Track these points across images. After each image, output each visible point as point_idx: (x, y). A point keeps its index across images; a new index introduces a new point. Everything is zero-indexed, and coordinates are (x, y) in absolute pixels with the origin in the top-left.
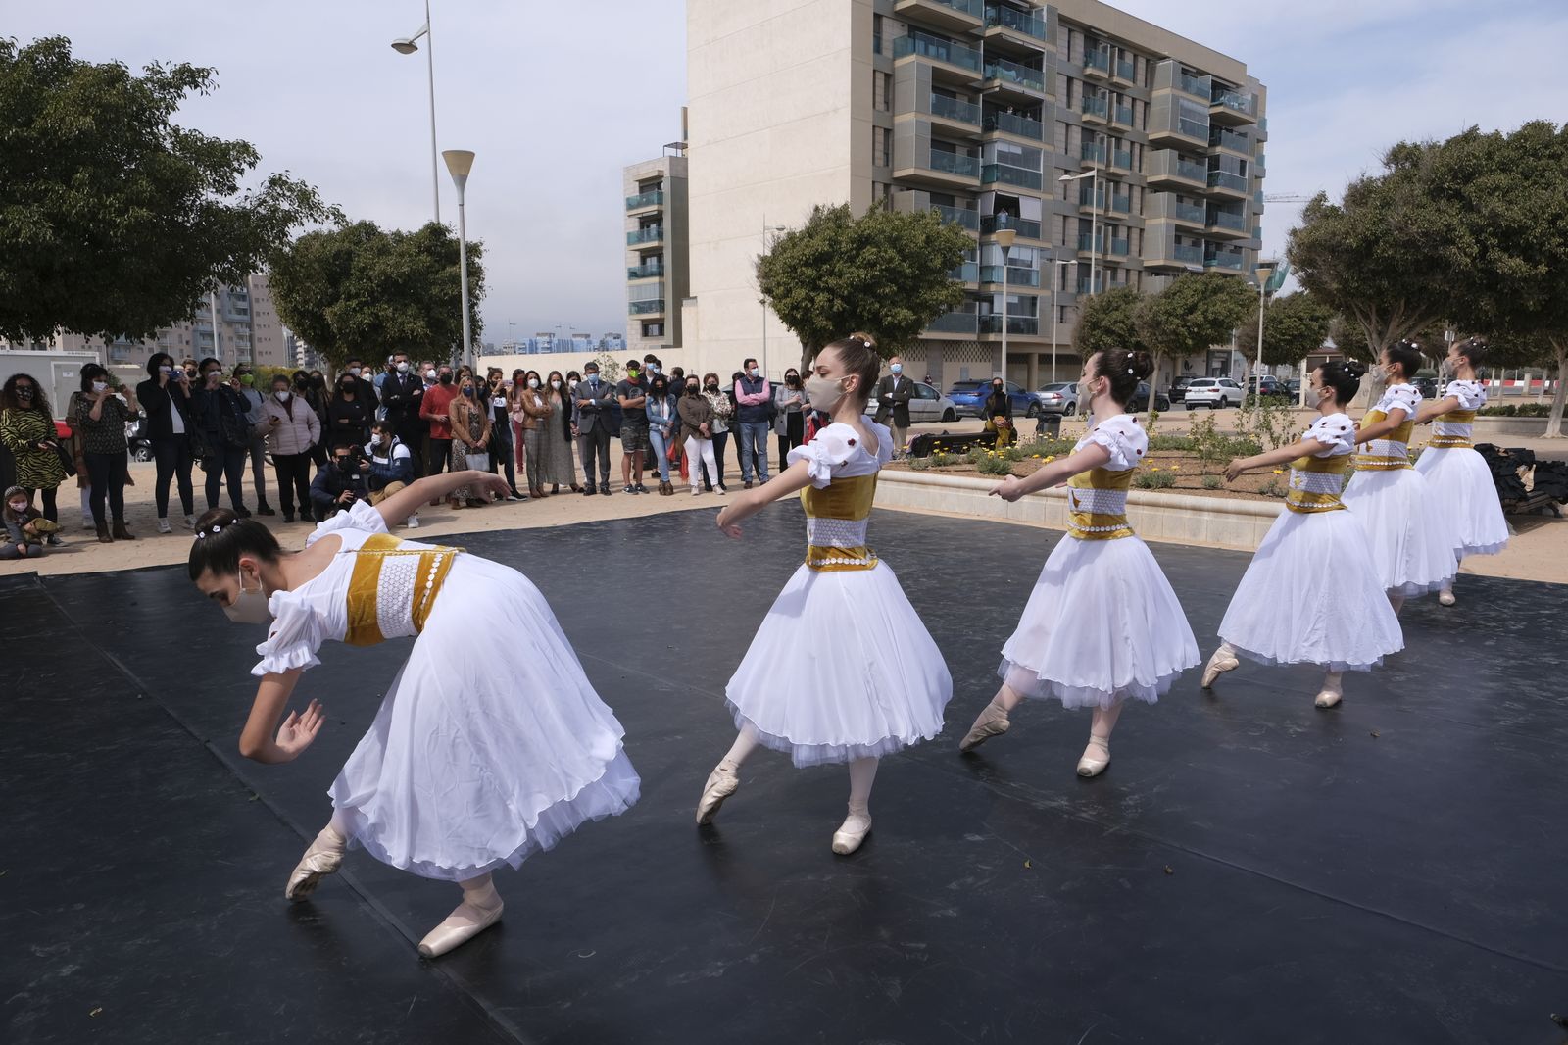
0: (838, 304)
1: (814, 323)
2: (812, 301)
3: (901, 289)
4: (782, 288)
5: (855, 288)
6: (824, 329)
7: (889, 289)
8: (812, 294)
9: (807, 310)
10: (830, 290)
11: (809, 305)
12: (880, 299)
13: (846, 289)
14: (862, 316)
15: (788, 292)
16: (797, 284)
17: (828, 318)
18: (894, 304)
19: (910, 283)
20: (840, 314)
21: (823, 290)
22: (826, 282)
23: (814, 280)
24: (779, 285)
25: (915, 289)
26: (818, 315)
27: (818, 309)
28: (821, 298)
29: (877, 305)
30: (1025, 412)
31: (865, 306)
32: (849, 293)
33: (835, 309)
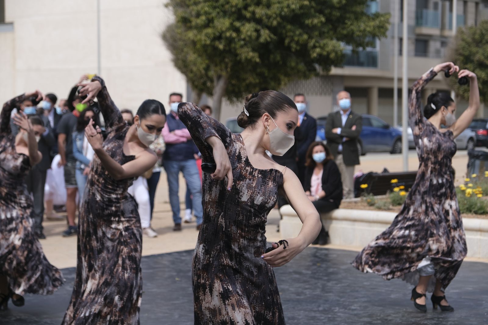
0: (265, 35)
1: (236, 55)
2: (237, 30)
3: (329, 20)
4: (203, 18)
5: (284, 18)
6: (249, 61)
7: (318, 20)
8: (237, 24)
9: (230, 41)
10: (258, 21)
11: (234, 35)
12: (309, 30)
13: (275, 18)
14: (289, 48)
15: (209, 23)
16: (218, 13)
17: (254, 50)
18: (322, 35)
19: (337, 14)
20: (266, 45)
21: (249, 20)
22: (253, 13)
23: (239, 10)
24: (198, 15)
25: (341, 20)
26: (242, 47)
27: (244, 40)
28: (248, 29)
29: (305, 37)
30: (389, 148)
31: (292, 37)
32: (279, 23)
33: (262, 40)
